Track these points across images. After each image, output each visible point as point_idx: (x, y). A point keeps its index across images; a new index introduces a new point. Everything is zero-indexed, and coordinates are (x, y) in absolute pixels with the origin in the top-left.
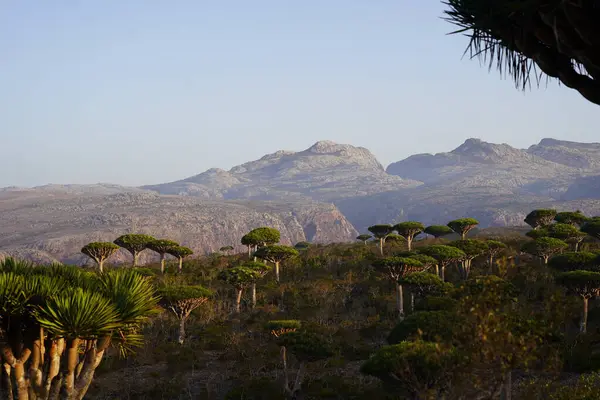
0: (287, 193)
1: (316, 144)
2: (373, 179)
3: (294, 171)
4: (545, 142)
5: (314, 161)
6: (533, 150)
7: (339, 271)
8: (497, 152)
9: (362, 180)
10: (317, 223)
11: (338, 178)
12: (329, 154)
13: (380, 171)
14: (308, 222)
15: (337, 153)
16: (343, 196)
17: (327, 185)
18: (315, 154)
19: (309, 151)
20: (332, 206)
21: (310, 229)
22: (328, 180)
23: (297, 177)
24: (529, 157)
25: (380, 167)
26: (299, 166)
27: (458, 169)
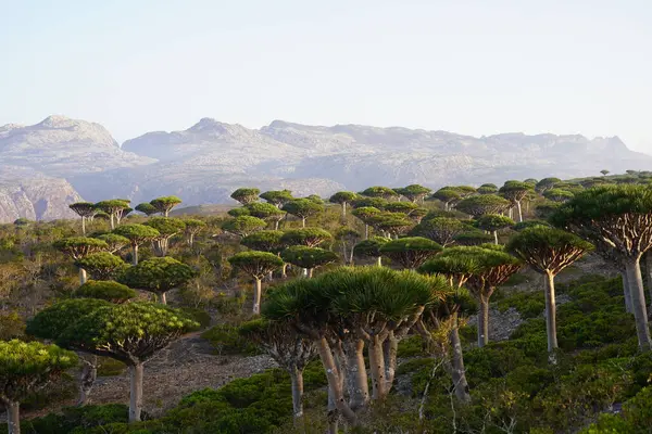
0: (16, 168)
1: (48, 119)
2: (108, 156)
3: (24, 145)
4: (276, 123)
5: (46, 135)
6: (264, 130)
7: (31, 252)
8: (231, 131)
9: (96, 156)
10: (48, 199)
11: (71, 153)
12: (62, 129)
13: (115, 147)
14: (38, 198)
15: (70, 129)
16: (76, 171)
17: (62, 160)
18: (47, 128)
19: (39, 126)
20: (64, 182)
21: (41, 205)
22: (62, 156)
23: (27, 152)
24: (260, 137)
25: (116, 144)
26: (29, 140)
27: (193, 147)
